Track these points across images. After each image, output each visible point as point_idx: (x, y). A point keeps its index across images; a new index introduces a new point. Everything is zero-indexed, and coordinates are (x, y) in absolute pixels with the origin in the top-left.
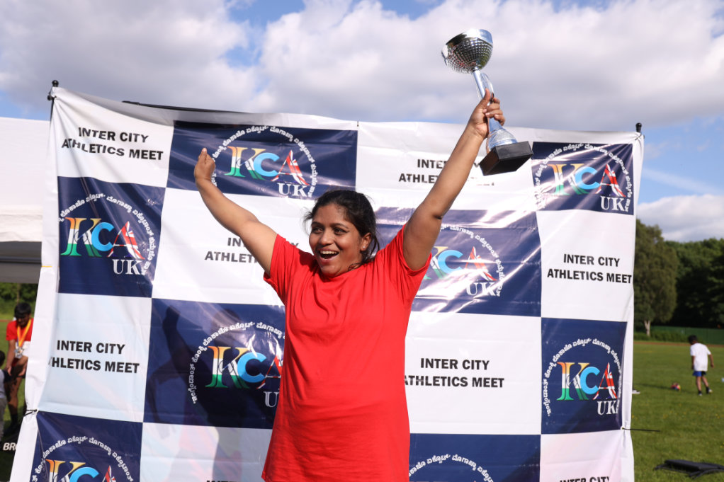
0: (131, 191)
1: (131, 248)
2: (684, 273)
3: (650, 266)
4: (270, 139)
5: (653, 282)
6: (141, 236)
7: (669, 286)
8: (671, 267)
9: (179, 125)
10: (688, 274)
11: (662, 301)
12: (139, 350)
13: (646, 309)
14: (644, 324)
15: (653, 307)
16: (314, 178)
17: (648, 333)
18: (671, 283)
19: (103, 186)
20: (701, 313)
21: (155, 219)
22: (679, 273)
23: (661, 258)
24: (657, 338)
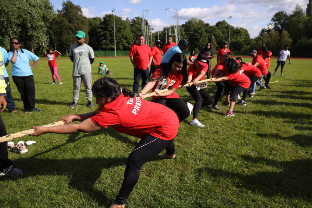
3: (78, 24)
8: (86, 24)
23: (82, 21)
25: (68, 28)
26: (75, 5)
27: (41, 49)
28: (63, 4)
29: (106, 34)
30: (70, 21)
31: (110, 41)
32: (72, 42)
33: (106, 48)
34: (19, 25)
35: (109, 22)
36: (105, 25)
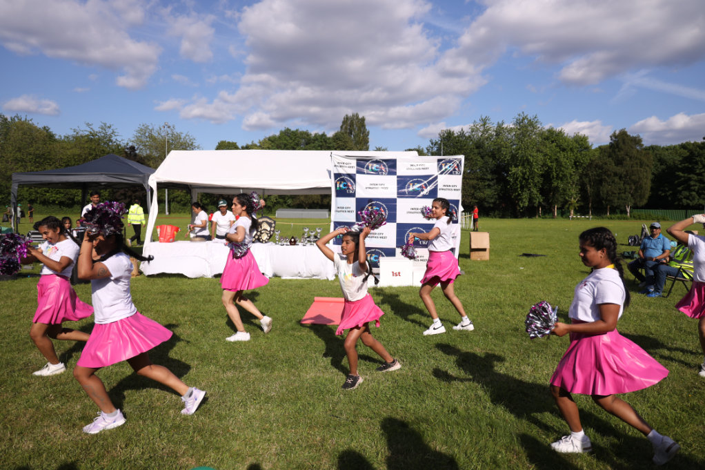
0: (349, 175)
1: (351, 188)
2: (660, 170)
4: (377, 162)
5: (633, 177)
6: (352, 185)
7: (645, 180)
8: (648, 166)
9: (357, 160)
10: (663, 171)
11: (640, 191)
12: (353, 208)
13: (627, 197)
14: (625, 206)
15: (632, 195)
16: (387, 169)
17: (628, 214)
18: (647, 178)
19: (344, 175)
20: (670, 199)
21: (354, 180)
22: (657, 170)
23: (640, 159)
24: (634, 217)
25: (612, 174)
26: (631, 135)
27: (567, 206)
28: (611, 137)
29: (690, 179)
30: (619, 162)
31: (697, 193)
32: (617, 195)
33: (688, 205)
34: (542, 176)
35: (698, 159)
36: (690, 164)
